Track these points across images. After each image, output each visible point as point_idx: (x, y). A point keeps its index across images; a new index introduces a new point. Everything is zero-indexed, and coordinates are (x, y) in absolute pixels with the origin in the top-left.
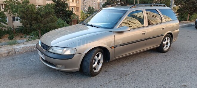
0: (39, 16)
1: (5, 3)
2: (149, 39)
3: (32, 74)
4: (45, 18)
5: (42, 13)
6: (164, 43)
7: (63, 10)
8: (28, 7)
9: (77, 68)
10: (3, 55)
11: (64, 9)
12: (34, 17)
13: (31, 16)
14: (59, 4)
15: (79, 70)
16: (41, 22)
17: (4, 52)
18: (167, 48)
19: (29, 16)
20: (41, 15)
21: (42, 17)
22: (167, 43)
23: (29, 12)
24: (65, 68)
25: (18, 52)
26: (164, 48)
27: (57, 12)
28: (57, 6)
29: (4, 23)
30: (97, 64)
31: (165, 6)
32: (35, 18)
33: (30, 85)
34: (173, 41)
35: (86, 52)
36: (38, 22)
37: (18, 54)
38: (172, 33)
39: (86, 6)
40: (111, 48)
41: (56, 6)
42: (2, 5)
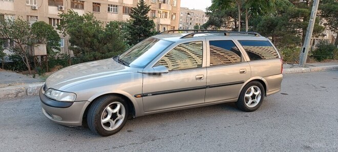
0: (95, 40)
1: (61, 17)
2: (210, 87)
3: (28, 125)
4: (105, 44)
5: (100, 36)
6: (246, 95)
7: (145, 30)
8: (81, 27)
9: (78, 122)
10: (10, 96)
11: (147, 29)
12: (89, 42)
13: (84, 40)
14: (140, 21)
15: (81, 125)
16: (98, 49)
17: (11, 92)
18: (255, 105)
19: (81, 40)
20: (99, 38)
21: (100, 42)
22: (254, 97)
23: (82, 34)
24: (62, 120)
25: (30, 93)
26: (247, 104)
27: (135, 34)
28: (137, 24)
29: (56, 48)
30: (111, 118)
31: (255, 35)
32: (90, 44)
33: (16, 138)
34: (267, 94)
35: (91, 100)
36: (94, 50)
37: (30, 96)
38: (264, 80)
39: (191, 24)
40: (135, 96)
41: (135, 23)
42: (58, 20)
